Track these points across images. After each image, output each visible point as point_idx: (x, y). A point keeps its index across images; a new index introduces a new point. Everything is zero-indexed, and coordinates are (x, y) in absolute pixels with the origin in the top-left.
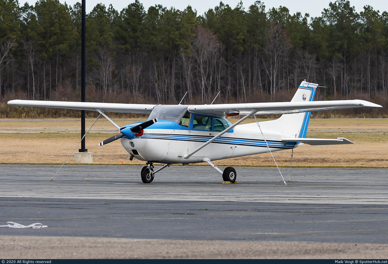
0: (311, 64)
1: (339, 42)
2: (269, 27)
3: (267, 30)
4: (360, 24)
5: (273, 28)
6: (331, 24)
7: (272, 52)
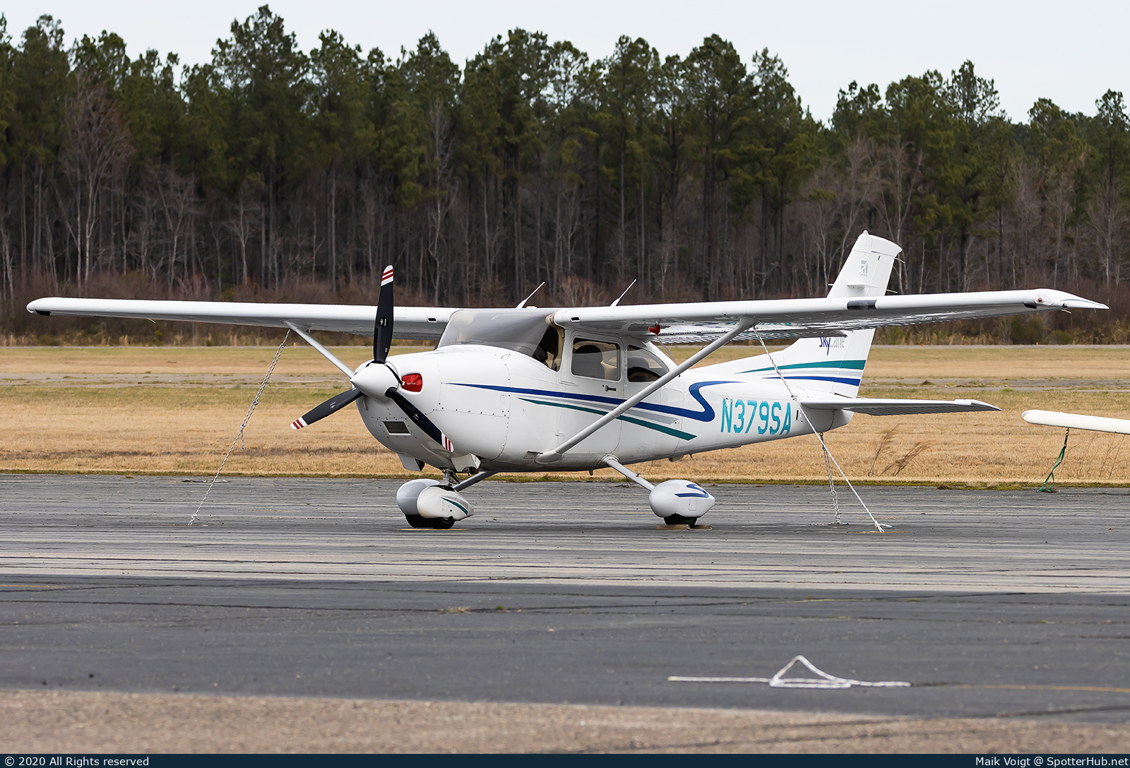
0: (182, 206)
1: (256, 141)
2: (75, 95)
3: (69, 103)
4: (310, 87)
5: (84, 95)
6: (236, 86)
7: (81, 167)
